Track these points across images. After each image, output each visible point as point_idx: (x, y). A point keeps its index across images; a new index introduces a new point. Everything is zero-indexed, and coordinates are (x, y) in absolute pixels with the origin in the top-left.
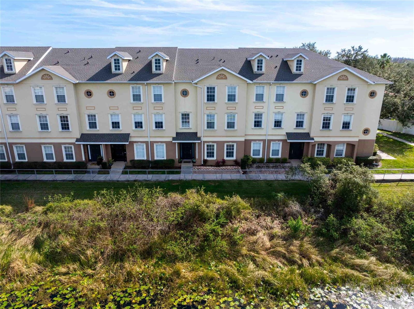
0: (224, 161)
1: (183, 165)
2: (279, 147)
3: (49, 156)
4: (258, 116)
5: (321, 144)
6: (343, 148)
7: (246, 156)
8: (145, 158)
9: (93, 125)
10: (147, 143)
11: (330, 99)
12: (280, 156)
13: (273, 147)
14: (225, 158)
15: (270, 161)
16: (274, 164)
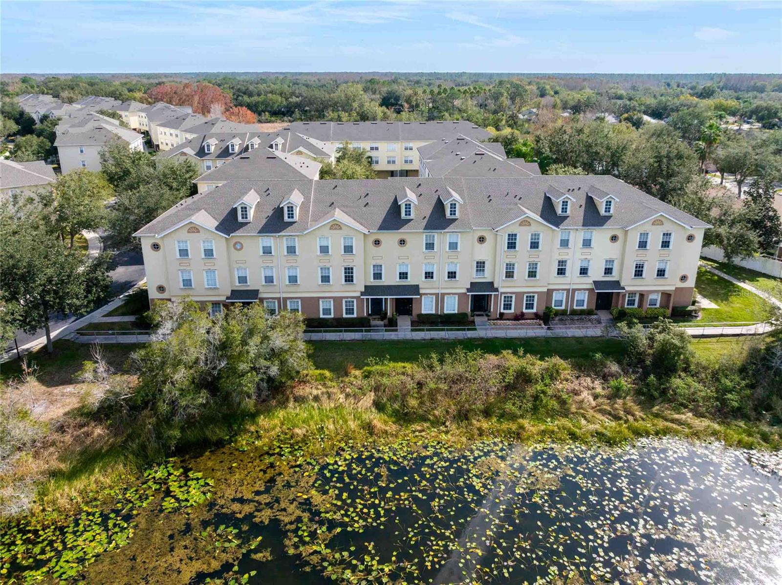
0: (523, 314)
1: (477, 320)
2: (585, 296)
3: (327, 311)
4: (562, 263)
5: (632, 294)
6: (658, 298)
7: (547, 308)
8: (434, 312)
9: (378, 276)
10: (437, 295)
11: (643, 245)
12: (585, 307)
13: (578, 296)
14: (524, 311)
15: (574, 312)
16: (579, 317)
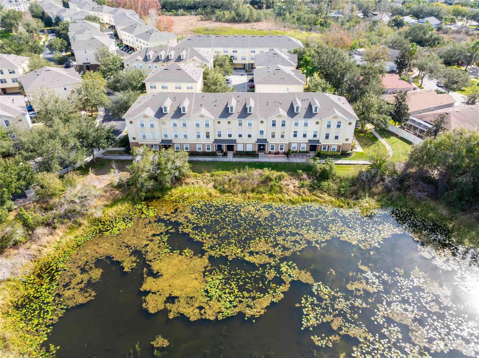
0: (278, 152)
1: (260, 154)
2: (305, 146)
3: (199, 149)
4: (295, 132)
5: (325, 145)
6: (336, 147)
7: (289, 150)
8: (242, 150)
9: (219, 135)
10: (243, 144)
11: (329, 126)
12: (305, 150)
13: (302, 145)
14: (279, 151)
15: (300, 152)
16: (302, 154)
